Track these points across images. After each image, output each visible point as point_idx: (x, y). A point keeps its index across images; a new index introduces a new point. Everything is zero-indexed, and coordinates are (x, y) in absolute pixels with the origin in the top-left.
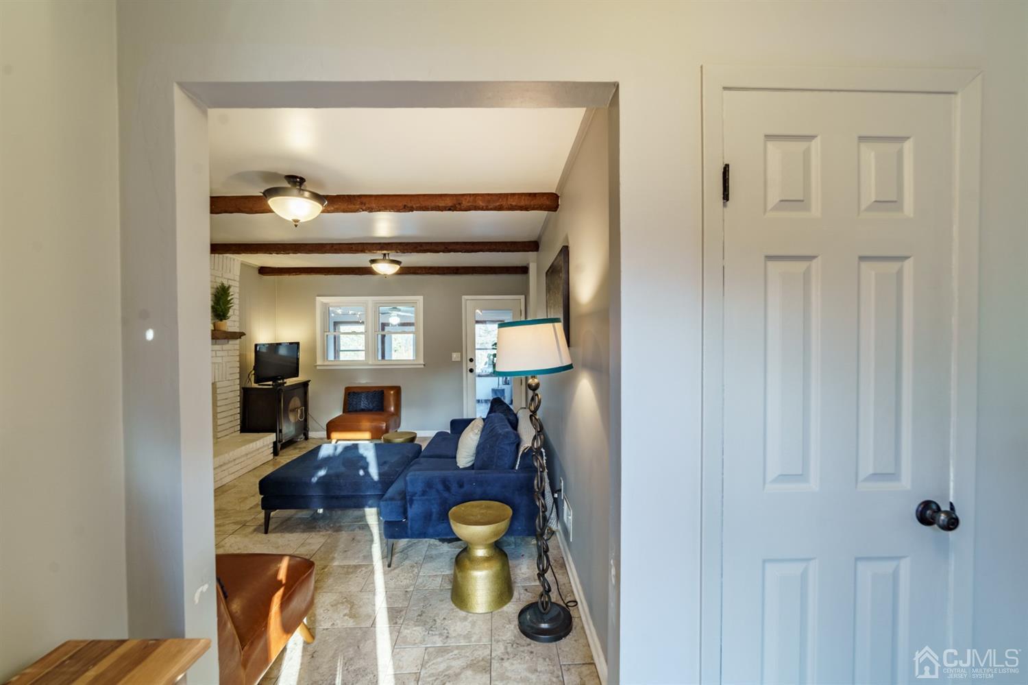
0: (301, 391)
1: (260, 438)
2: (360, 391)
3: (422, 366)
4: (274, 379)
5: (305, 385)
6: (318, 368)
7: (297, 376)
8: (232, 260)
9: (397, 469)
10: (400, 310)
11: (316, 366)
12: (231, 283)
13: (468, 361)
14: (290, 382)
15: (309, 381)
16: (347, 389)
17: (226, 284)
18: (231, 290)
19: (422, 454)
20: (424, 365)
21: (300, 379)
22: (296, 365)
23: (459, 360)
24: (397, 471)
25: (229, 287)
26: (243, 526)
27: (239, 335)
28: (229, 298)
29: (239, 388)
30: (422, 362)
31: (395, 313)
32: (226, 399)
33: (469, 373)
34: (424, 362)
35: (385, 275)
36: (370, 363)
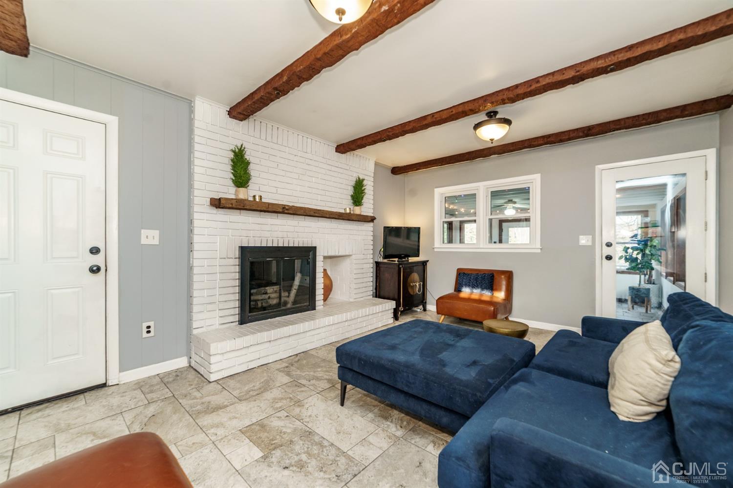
0: (421, 268)
1: (381, 304)
2: (469, 272)
3: (539, 251)
4: (399, 256)
5: (424, 263)
6: (435, 250)
7: (418, 256)
8: (368, 159)
9: (490, 381)
10: (515, 203)
11: (434, 248)
12: (366, 178)
13: (604, 246)
14: (412, 259)
15: (428, 261)
16: (459, 270)
17: (361, 178)
18: (365, 183)
19: (535, 361)
20: (541, 249)
21: (421, 258)
22: (417, 247)
23: (590, 243)
24: (490, 385)
25: (363, 180)
26: (333, 386)
27: (372, 219)
28: (363, 189)
29: (372, 262)
30: (539, 246)
31: (511, 205)
32: (363, 269)
33: (605, 261)
34: (541, 246)
35: (492, 140)
36: (481, 247)
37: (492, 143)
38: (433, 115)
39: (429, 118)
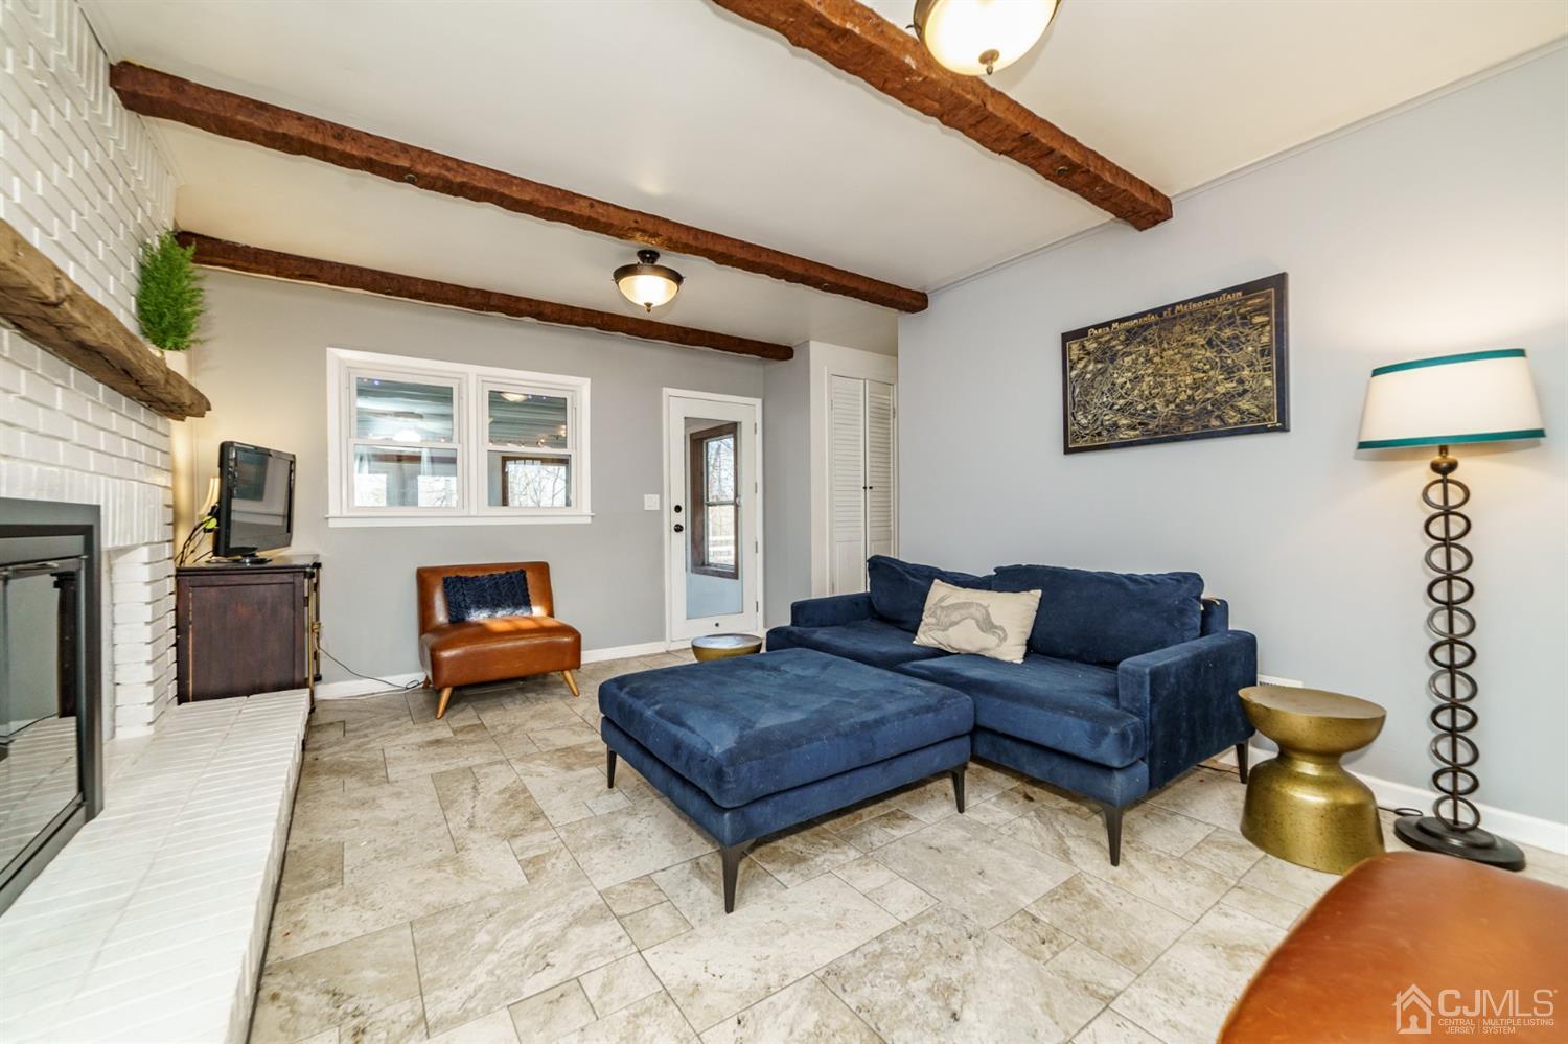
2: (471, 575)
3: (589, 520)
6: (332, 524)
7: (289, 543)
11: (327, 519)
13: (673, 511)
16: (421, 570)
20: (592, 517)
23: (657, 507)
30: (588, 512)
33: (674, 533)
34: (592, 511)
35: (649, 305)
36: (473, 513)
37: (649, 311)
38: (593, 202)
39: (585, 204)
